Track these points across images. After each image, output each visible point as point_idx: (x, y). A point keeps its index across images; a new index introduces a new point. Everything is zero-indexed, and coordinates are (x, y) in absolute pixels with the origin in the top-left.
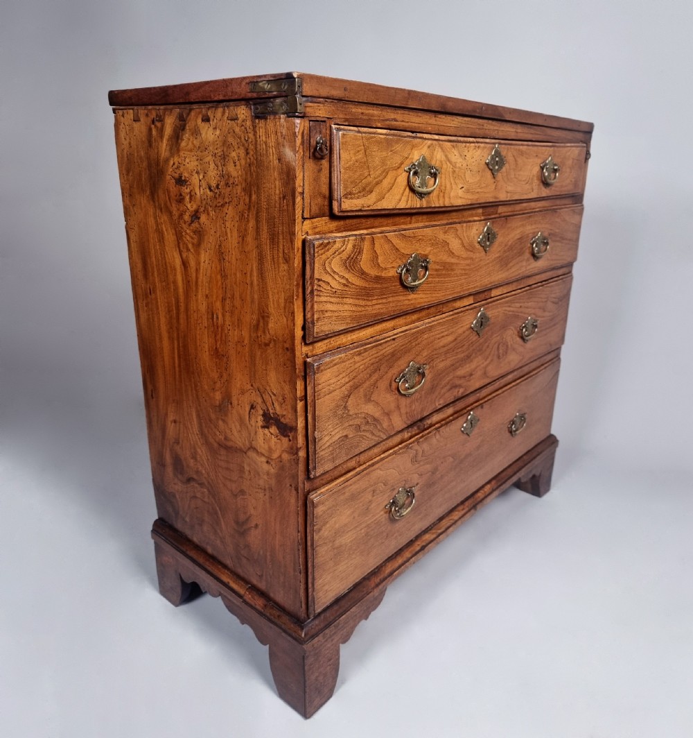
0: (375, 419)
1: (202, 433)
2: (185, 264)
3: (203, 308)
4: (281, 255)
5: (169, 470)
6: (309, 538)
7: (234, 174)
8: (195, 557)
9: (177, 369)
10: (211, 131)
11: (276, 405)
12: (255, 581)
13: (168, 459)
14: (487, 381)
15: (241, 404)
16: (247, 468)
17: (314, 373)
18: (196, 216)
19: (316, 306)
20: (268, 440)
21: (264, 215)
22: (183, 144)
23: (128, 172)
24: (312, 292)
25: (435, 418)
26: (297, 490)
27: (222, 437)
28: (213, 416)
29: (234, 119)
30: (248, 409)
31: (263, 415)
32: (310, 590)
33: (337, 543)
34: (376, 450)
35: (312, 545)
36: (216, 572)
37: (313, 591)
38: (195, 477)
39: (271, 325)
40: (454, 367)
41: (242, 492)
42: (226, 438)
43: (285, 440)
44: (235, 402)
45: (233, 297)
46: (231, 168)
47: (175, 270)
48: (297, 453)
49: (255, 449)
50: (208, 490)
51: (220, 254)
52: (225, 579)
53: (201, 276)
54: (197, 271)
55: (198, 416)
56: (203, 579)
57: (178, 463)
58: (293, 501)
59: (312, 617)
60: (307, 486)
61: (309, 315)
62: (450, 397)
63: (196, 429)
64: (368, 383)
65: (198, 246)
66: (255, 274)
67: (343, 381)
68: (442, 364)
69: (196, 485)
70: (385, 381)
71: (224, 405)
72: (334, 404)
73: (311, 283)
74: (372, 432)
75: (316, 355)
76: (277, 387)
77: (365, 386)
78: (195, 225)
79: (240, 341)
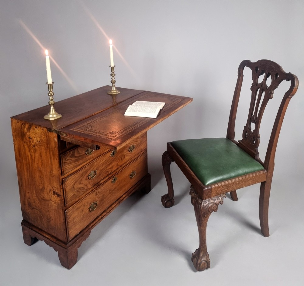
0: (82, 188)
1: (37, 196)
2: (31, 156)
3: (37, 166)
4: (55, 158)
5: (27, 206)
6: (66, 221)
7: (44, 140)
8: (35, 230)
9: (29, 180)
10: (38, 130)
11: (56, 190)
12: (53, 234)
13: (27, 203)
14: (118, 167)
15: (47, 189)
16: (50, 205)
17: (65, 182)
18: (34, 146)
19: (64, 168)
20: (55, 198)
21: (51, 150)
22: (31, 131)
24: (63, 166)
25: (102, 182)
26: (62, 209)
27: (42, 197)
28: (40, 192)
29: (44, 130)
30: (49, 190)
31: (53, 192)
32: (68, 235)
33: (74, 221)
34: (84, 195)
35: (67, 223)
36: (42, 234)
38: (35, 207)
39: (54, 172)
40: (106, 167)
41: (49, 211)
42: (44, 197)
43: (59, 198)
44: (46, 189)
45: (44, 165)
46: (43, 139)
47: (29, 156)
48: (62, 201)
49: (51, 200)
50: (39, 211)
51: (41, 155)
52: (45, 235)
53: (36, 159)
54: (35, 158)
55: (36, 191)
56: (38, 236)
57: (30, 204)
58: (62, 212)
60: (65, 208)
61: (62, 170)
62: (106, 175)
64: (79, 180)
65: (35, 152)
66: (50, 161)
67: (72, 182)
68: (102, 168)
69: (35, 210)
70: (85, 178)
71: (43, 190)
72: (70, 188)
73: (63, 164)
74: (82, 191)
75: (65, 178)
76: (56, 186)
77: (78, 181)
78: (34, 148)
79: (47, 175)
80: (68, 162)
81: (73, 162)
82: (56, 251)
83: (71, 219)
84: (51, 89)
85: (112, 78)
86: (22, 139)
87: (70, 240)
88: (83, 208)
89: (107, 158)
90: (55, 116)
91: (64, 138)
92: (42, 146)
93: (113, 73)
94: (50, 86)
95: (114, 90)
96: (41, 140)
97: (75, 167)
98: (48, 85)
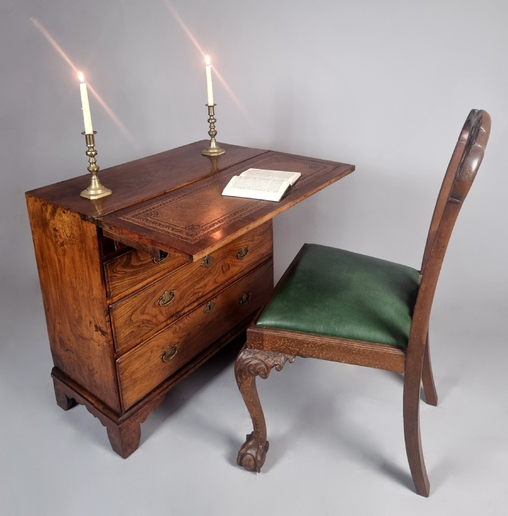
0: (148, 321)
1: (72, 331)
2: (59, 260)
3: (68, 279)
4: (95, 268)
5: (58, 344)
6: (118, 377)
7: (76, 235)
8: (72, 386)
9: (59, 300)
10: (66, 217)
11: (100, 323)
12: (99, 396)
13: (57, 339)
14: (217, 285)
15: (87, 319)
16: (91, 347)
17: (113, 311)
18: (62, 244)
19: (111, 286)
20: (97, 335)
21: (88, 252)
22: (55, 217)
23: (33, 218)
24: (108, 282)
25: (186, 310)
26: (111, 357)
27: (80, 333)
28: (75, 324)
29: (75, 217)
30: (89, 323)
31: (95, 326)
32: (121, 400)
33: (133, 377)
34: (152, 332)
35: (120, 380)
36: (82, 393)
37: (123, 400)
38: (70, 349)
39: (94, 293)
40: (193, 285)
41: (90, 357)
42: (82, 334)
43: (104, 337)
44: (83, 318)
45: (79, 278)
46: (74, 232)
47: (55, 261)
48: (109, 343)
49: (93, 340)
50: (76, 355)
51: (73, 260)
52: (86, 397)
53: (66, 267)
54: (64, 264)
55: (69, 323)
56: (78, 398)
57: (62, 341)
58: (110, 362)
59: (123, 412)
60: (115, 355)
61: (108, 290)
62: (194, 298)
63: (69, 327)
64: (141, 307)
65: (64, 255)
66: (87, 272)
67: (128, 310)
68: (185, 287)
69: (70, 352)
70: (152, 303)
71: (79, 320)
72: (124, 320)
73: (108, 279)
74: (147, 327)
75: (114, 303)
76: (99, 317)
77: (140, 309)
78: (62, 247)
79: (83, 296)
80: (118, 275)
81: (129, 276)
82: (104, 425)
83: (126, 374)
84: (90, 144)
85: (210, 127)
86: (44, 231)
87: (127, 408)
88: (151, 356)
89: (194, 269)
90: (99, 192)
91: (107, 233)
92: (74, 246)
93: (212, 118)
94: (90, 139)
95: (213, 149)
96: (72, 234)
97: (134, 284)
98: (86, 136)
